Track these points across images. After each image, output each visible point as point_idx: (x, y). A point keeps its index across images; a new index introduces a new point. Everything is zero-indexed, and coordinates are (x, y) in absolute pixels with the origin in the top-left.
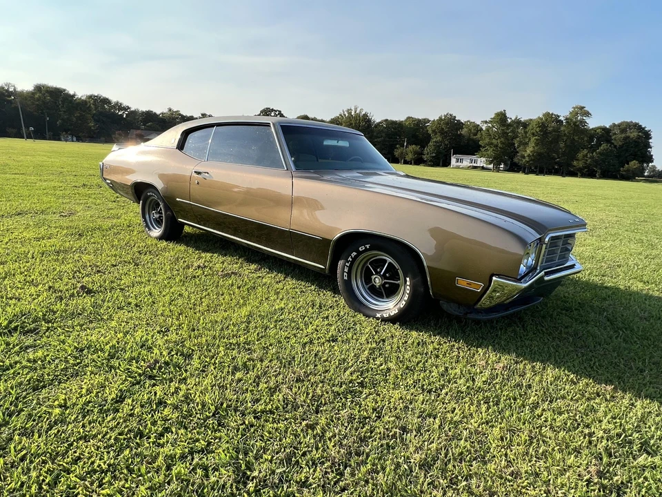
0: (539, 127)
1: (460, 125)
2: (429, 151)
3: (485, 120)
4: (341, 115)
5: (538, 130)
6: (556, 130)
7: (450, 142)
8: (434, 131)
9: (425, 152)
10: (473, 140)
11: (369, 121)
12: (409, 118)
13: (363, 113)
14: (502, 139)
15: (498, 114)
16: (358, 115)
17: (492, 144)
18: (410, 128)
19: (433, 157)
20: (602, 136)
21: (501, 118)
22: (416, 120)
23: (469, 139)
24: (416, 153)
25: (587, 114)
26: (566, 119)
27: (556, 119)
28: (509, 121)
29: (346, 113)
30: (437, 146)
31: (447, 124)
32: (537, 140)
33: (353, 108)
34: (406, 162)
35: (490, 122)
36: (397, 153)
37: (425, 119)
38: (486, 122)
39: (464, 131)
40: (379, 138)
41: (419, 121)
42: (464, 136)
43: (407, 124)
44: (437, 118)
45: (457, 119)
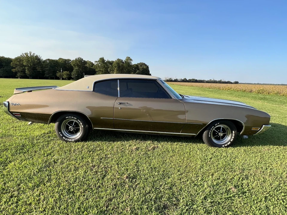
0: (117, 64)
1: (85, 62)
2: (74, 74)
3: (96, 61)
4: (21, 56)
5: (117, 65)
6: (122, 65)
7: (82, 70)
8: (74, 65)
9: (72, 74)
10: (91, 69)
11: (39, 59)
12: (60, 59)
13: (35, 55)
14: (104, 69)
15: (101, 59)
16: (33, 56)
17: (101, 70)
18: (62, 63)
19: (76, 76)
20: (136, 67)
21: (102, 60)
22: (64, 60)
23: (90, 69)
24: (67, 75)
25: (131, 60)
26: (125, 61)
27: (122, 61)
28: (106, 61)
29: (24, 55)
30: (77, 72)
31: (80, 62)
32: (117, 69)
33: (29, 53)
34: (63, 79)
35: (98, 62)
36: (58, 75)
37: (68, 59)
38: (96, 62)
39: (87, 65)
40: (47, 68)
41: (66, 60)
42: (87, 67)
43: (60, 61)
44: (74, 59)
45: (83, 60)
